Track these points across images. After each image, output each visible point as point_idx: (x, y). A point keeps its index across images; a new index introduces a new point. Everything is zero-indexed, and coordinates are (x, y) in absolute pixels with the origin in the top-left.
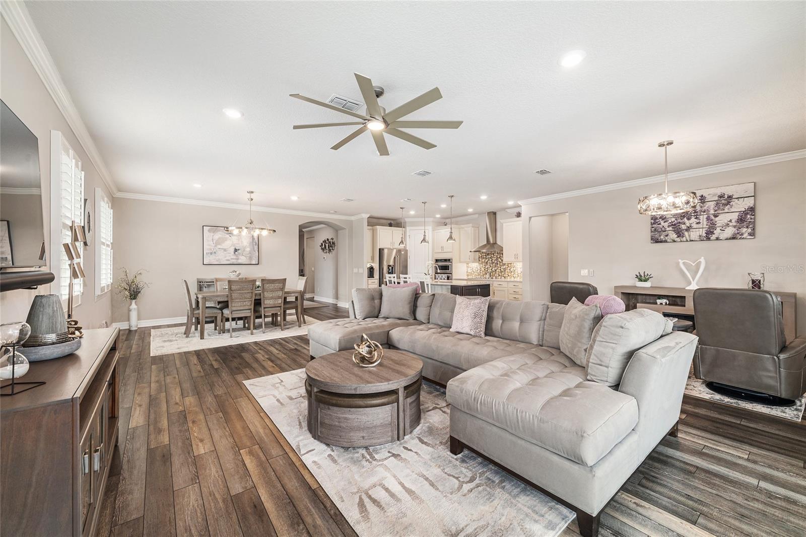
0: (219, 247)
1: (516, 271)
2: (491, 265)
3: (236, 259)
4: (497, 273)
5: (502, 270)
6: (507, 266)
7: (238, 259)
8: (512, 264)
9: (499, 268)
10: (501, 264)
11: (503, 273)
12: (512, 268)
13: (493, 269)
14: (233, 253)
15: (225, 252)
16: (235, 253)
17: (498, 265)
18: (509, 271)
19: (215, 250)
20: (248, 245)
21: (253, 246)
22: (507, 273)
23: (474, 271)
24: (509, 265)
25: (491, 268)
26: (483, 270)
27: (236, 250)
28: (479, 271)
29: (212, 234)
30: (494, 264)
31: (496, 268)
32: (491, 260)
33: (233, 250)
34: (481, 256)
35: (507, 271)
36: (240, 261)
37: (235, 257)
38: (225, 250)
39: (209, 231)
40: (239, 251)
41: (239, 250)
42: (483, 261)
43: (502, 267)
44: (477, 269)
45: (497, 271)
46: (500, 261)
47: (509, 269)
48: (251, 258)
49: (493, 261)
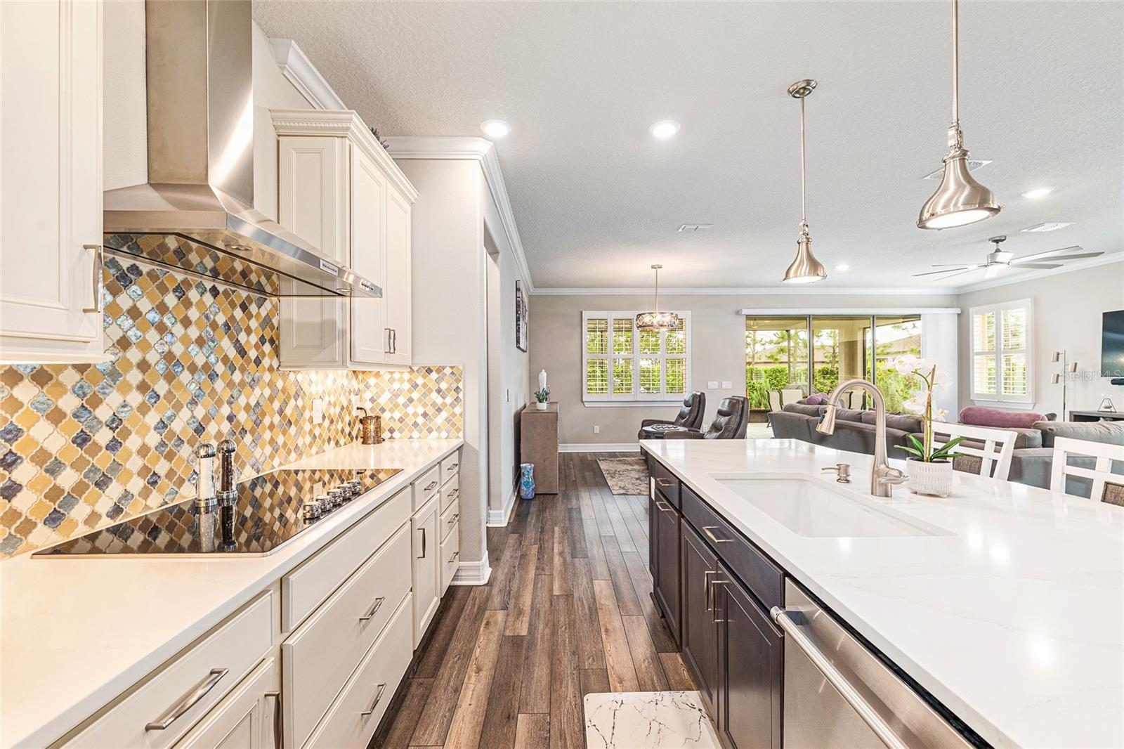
1: (307, 414)
2: (161, 387)
5: (242, 417)
6: (267, 392)
9: (226, 410)
10: (237, 377)
12: (292, 403)
13: (177, 426)
17: (219, 385)
18: (277, 419)
22: (267, 435)
25: (153, 418)
31: (200, 412)
43: (242, 401)
45: (212, 428)
46: (232, 353)
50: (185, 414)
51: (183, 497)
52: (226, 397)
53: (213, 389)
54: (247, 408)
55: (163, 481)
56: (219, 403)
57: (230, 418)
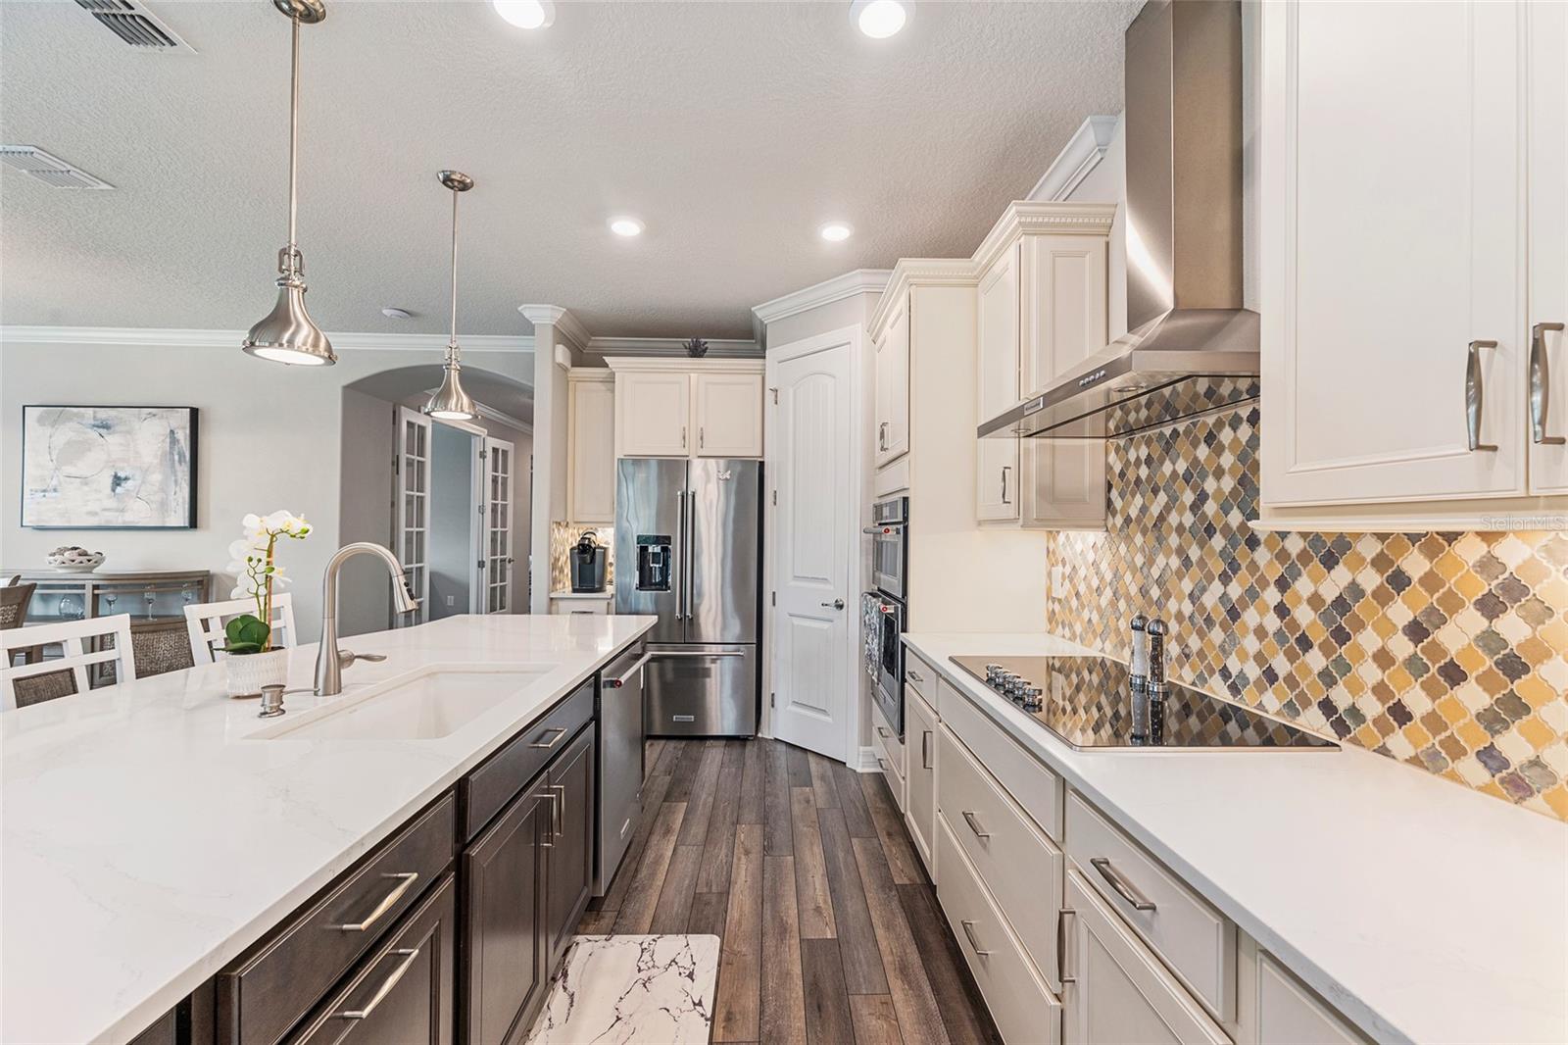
0: (69, 469)
3: (117, 510)
4: (1251, 644)
5: (1304, 615)
6: (1370, 580)
7: (122, 511)
8: (1470, 551)
11: (1316, 660)
13: (1210, 599)
14: (110, 489)
15: (86, 488)
16: (114, 490)
17: (1262, 556)
18: (1402, 647)
19: (54, 482)
20: (156, 461)
21: (173, 466)
23: (1082, 589)
24: (1415, 564)
25: (1187, 586)
26: (1134, 590)
27: (117, 481)
28: (1108, 593)
29: (48, 431)
30: (1218, 542)
31: (1235, 590)
32: (1188, 497)
33: (109, 481)
34: (1117, 469)
35: (1368, 640)
36: (130, 519)
37: (112, 503)
38: (85, 481)
39: (41, 421)
40: (130, 483)
41: (126, 479)
42: (1134, 512)
43: (1303, 586)
44: (1095, 583)
45: (1250, 617)
47: (1401, 612)
48: (163, 506)
49: (1210, 508)
50: (1216, 588)
51: (1211, 689)
52: (1272, 578)
53: (1253, 562)
54: (1315, 601)
55: (1194, 658)
56: (1263, 582)
57: (1282, 610)
